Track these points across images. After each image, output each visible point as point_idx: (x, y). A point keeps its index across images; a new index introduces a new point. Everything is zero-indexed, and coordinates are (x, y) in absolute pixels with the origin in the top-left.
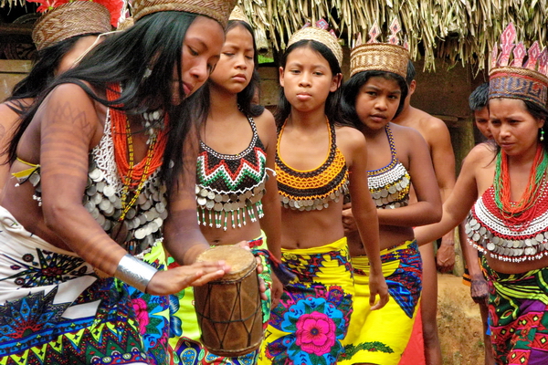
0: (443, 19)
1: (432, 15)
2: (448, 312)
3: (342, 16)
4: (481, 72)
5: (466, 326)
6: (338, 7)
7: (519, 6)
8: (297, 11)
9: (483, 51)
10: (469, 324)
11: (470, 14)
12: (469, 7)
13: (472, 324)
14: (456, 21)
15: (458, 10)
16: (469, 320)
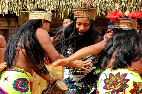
0: (51, 7)
1: (48, 6)
2: (53, 73)
3: (27, 6)
4: (60, 19)
5: (57, 76)
6: (26, 4)
7: (69, 4)
8: (16, 5)
9: (61, 14)
10: (57, 75)
11: (57, 6)
12: (57, 4)
13: (58, 75)
14: (54, 8)
15: (54, 5)
16: (58, 74)
